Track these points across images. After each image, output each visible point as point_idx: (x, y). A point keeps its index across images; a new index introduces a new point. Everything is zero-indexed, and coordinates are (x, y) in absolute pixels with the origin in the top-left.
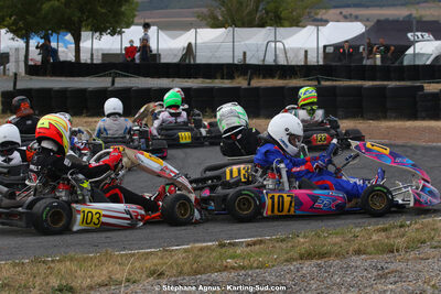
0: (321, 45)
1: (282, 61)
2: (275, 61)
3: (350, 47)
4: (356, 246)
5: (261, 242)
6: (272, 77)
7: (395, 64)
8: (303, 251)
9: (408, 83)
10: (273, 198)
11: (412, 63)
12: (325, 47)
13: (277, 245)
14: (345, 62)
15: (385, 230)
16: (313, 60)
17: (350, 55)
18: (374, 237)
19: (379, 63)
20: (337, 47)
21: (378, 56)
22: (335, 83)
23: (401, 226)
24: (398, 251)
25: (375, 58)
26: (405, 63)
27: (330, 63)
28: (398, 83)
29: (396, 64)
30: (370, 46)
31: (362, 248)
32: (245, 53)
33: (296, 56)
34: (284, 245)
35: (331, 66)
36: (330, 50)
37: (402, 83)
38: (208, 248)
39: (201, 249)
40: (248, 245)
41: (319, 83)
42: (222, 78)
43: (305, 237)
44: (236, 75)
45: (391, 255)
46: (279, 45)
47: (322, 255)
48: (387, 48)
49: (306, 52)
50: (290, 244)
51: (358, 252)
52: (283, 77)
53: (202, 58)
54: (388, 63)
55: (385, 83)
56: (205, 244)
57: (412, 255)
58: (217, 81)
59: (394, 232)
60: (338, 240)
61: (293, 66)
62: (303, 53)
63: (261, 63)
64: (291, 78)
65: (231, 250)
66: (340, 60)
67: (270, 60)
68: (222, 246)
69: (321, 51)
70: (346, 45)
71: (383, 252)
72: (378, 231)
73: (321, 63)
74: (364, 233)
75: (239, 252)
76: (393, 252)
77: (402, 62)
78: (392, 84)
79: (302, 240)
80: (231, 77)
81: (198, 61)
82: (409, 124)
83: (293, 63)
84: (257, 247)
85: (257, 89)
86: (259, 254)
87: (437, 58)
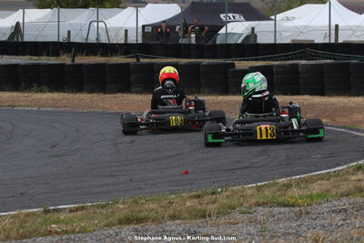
0: (140, 25)
1: (104, 40)
2: (97, 39)
3: (167, 27)
4: (171, 212)
5: (83, 208)
6: (95, 54)
7: (208, 43)
8: (122, 217)
9: (221, 61)
11: (224, 42)
12: (144, 27)
13: (98, 211)
14: (162, 41)
15: (198, 197)
16: (132, 39)
17: (167, 34)
18: (188, 204)
19: (193, 41)
20: (155, 27)
21: (193, 35)
22: (152, 60)
23: (213, 193)
24: (209, 216)
25: (190, 38)
26: (218, 42)
27: (148, 42)
28: (211, 61)
29: (210, 43)
30: (186, 26)
31: (177, 213)
32: (69, 32)
33: (117, 35)
34: (104, 211)
35: (149, 45)
36: (149, 30)
37: (215, 61)
38: (34, 214)
39: (27, 215)
40: (71, 211)
41: (138, 60)
42: (48, 56)
43: (123, 203)
44: (61, 52)
45: (204, 220)
46: (101, 25)
47: (140, 221)
48: (202, 28)
49: (126, 31)
50: (110, 210)
51: (173, 218)
52: (104, 54)
53: (29, 36)
54: (202, 42)
55: (200, 60)
56: (30, 210)
57: (223, 220)
58: (43, 58)
59: (206, 199)
60: (154, 206)
61: (114, 44)
62: (123, 32)
63: (84, 42)
64: (112, 55)
65: (55, 216)
66: (158, 39)
67: (92, 39)
68: (46, 212)
69: (140, 30)
70: (164, 25)
71: (196, 217)
72: (192, 197)
73: (140, 41)
74: (179, 199)
75: (62, 217)
76: (204, 217)
77: (215, 42)
78: (205, 61)
79: (121, 206)
80: (56, 54)
81: (26, 39)
82: (221, 98)
83: (115, 42)
84: (79, 213)
85: (81, 65)
86: (81, 219)
87: (247, 37)
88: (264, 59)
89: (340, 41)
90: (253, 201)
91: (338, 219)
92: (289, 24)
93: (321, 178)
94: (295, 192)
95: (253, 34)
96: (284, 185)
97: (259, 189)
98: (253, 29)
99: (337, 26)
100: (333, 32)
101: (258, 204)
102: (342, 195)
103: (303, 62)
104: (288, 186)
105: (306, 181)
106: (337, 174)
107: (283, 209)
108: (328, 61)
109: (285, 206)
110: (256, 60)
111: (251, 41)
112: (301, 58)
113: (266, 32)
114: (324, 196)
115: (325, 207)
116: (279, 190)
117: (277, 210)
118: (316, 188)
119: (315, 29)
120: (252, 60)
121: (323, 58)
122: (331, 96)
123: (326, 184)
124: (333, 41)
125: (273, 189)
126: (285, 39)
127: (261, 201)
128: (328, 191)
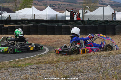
10: (82, 50)
11: (1, 19)
87: (8, 18)
88: (12, 24)
89: (35, 19)
90: (8, 66)
91: (33, 71)
92: (20, 14)
93: (29, 59)
94: (21, 63)
95: (9, 17)
96: (17, 61)
97: (10, 62)
98: (10, 15)
99: (34, 15)
100: (33, 16)
101: (9, 67)
102: (34, 64)
103: (24, 25)
104: (19, 61)
105: (24, 60)
106: (33, 58)
107: (17, 68)
108: (32, 25)
109: (18, 67)
110: (10, 24)
111: (9, 19)
112: (23, 24)
113: (13, 16)
114: (29, 64)
115: (29, 67)
116: (16, 63)
117: (15, 68)
118: (27, 62)
119: (28, 15)
120: (9, 24)
121: (30, 24)
122: (32, 35)
123: (30, 61)
124: (33, 19)
125: (14, 62)
126: (19, 18)
127: (11, 66)
128: (30, 63)
